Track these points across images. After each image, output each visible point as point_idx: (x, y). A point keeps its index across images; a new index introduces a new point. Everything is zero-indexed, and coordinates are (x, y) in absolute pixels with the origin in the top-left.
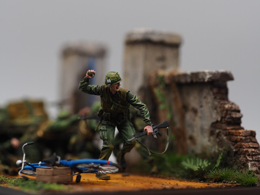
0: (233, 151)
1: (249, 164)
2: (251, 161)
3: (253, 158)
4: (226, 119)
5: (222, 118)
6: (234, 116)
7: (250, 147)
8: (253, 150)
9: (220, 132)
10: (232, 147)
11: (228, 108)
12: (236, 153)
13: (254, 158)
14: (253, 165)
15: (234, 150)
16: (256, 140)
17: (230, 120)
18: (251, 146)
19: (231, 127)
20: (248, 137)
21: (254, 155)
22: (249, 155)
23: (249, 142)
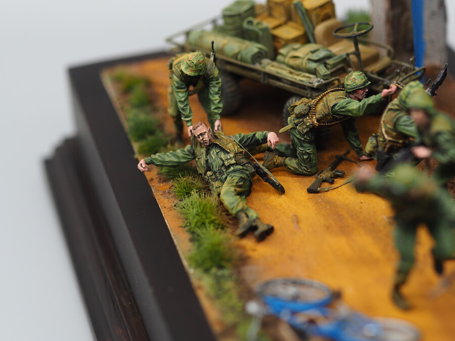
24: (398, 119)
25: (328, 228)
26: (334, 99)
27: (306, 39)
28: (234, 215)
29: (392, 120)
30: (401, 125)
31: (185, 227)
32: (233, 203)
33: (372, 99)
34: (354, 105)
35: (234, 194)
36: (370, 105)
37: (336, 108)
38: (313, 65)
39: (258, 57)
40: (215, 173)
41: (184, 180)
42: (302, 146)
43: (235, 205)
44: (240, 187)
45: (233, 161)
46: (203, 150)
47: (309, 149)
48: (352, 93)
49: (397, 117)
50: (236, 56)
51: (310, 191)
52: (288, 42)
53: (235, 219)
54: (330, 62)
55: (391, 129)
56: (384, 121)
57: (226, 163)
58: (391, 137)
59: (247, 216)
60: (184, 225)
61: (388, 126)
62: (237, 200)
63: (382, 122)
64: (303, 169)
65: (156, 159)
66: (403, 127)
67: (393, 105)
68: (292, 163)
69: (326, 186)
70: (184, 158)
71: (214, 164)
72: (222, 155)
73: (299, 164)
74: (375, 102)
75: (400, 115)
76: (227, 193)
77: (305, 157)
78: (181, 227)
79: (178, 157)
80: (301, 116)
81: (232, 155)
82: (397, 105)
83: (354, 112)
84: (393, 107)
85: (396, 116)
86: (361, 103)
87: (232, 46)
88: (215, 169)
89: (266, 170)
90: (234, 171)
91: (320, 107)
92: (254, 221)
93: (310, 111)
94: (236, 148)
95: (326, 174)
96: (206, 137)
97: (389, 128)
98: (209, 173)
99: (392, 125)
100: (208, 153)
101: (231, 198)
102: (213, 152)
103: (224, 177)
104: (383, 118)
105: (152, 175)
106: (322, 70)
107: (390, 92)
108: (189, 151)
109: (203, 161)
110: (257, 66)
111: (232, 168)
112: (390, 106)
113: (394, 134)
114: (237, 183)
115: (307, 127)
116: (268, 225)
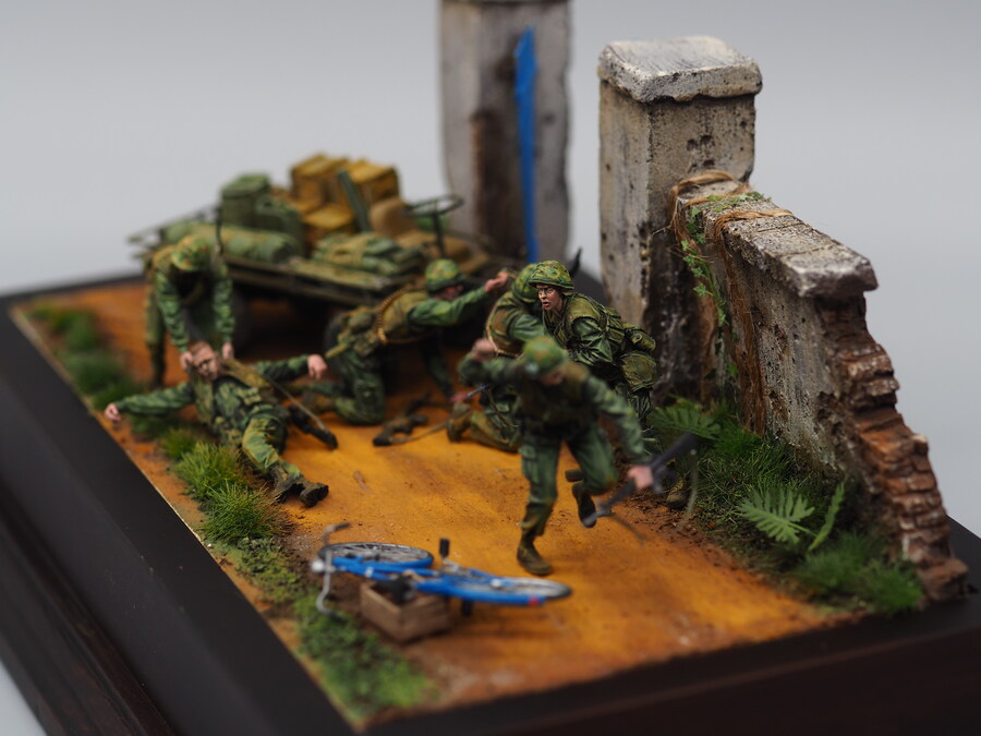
0: (868, 492)
1: (906, 541)
2: (910, 531)
3: (915, 521)
4: (852, 402)
5: (843, 395)
6: (874, 393)
7: (910, 492)
8: (917, 500)
9: (839, 424)
10: (868, 481)
11: (857, 375)
12: (876, 497)
13: (920, 520)
14: (916, 542)
15: (872, 490)
16: (928, 464)
17: (864, 403)
18: (913, 487)
19: (866, 425)
20: (907, 462)
21: (922, 513)
22: (905, 516)
23: (910, 474)
24: (512, 320)
25: (411, 486)
26: (410, 302)
27: (355, 227)
28: (265, 472)
29: (503, 323)
30: (518, 329)
31: (188, 494)
32: (264, 453)
33: (470, 297)
34: (443, 308)
35: (264, 441)
36: (468, 306)
37: (415, 315)
38: (371, 262)
39: (283, 254)
40: (228, 419)
41: (178, 434)
42: (361, 377)
43: (267, 455)
44: (272, 433)
45: (258, 399)
46: (208, 388)
47: (373, 382)
48: (438, 291)
49: (511, 317)
50: (247, 254)
51: (378, 443)
52: (328, 232)
53: (268, 478)
54: (399, 256)
55: (503, 336)
56: (491, 327)
57: (247, 402)
58: (501, 348)
59: (286, 472)
60: (187, 491)
61: (498, 332)
62: (269, 449)
63: (488, 328)
64: (363, 415)
65: (133, 404)
66: (521, 332)
67: (505, 300)
68: (346, 406)
69: (401, 436)
70: (177, 401)
71: (227, 406)
72: (240, 392)
73: (357, 407)
74: (475, 301)
75: (516, 313)
76: (253, 440)
77: (367, 394)
78: (184, 494)
79: (166, 399)
80: (360, 330)
81: (255, 390)
82: (511, 299)
83: (443, 318)
84: (504, 303)
85: (509, 315)
86: (454, 304)
87: (240, 239)
88: (229, 413)
89: (309, 413)
90: (261, 412)
91: (389, 315)
92: (297, 478)
93: (372, 323)
94: (260, 382)
95: (400, 421)
96: (213, 366)
97: (499, 335)
98: (219, 420)
99: (504, 329)
100: (215, 390)
101: (259, 447)
102: (225, 390)
103: (244, 422)
104: (489, 323)
105: (122, 435)
106: (387, 267)
107: (498, 284)
108: (185, 390)
109: (208, 403)
110: (282, 267)
111: (256, 409)
112: (499, 303)
113: (507, 343)
114: (267, 427)
115: (370, 345)
116: (318, 484)
